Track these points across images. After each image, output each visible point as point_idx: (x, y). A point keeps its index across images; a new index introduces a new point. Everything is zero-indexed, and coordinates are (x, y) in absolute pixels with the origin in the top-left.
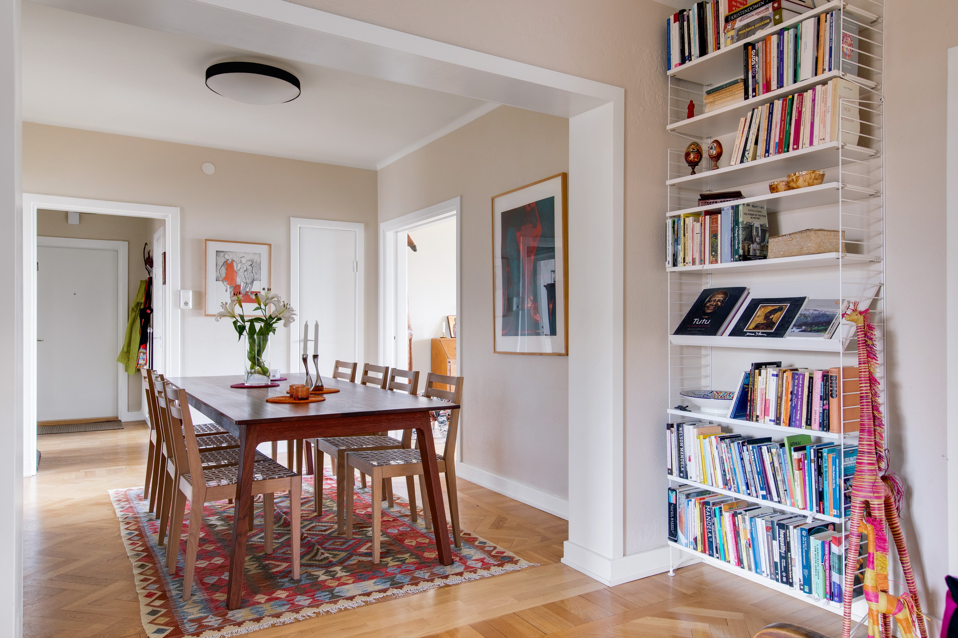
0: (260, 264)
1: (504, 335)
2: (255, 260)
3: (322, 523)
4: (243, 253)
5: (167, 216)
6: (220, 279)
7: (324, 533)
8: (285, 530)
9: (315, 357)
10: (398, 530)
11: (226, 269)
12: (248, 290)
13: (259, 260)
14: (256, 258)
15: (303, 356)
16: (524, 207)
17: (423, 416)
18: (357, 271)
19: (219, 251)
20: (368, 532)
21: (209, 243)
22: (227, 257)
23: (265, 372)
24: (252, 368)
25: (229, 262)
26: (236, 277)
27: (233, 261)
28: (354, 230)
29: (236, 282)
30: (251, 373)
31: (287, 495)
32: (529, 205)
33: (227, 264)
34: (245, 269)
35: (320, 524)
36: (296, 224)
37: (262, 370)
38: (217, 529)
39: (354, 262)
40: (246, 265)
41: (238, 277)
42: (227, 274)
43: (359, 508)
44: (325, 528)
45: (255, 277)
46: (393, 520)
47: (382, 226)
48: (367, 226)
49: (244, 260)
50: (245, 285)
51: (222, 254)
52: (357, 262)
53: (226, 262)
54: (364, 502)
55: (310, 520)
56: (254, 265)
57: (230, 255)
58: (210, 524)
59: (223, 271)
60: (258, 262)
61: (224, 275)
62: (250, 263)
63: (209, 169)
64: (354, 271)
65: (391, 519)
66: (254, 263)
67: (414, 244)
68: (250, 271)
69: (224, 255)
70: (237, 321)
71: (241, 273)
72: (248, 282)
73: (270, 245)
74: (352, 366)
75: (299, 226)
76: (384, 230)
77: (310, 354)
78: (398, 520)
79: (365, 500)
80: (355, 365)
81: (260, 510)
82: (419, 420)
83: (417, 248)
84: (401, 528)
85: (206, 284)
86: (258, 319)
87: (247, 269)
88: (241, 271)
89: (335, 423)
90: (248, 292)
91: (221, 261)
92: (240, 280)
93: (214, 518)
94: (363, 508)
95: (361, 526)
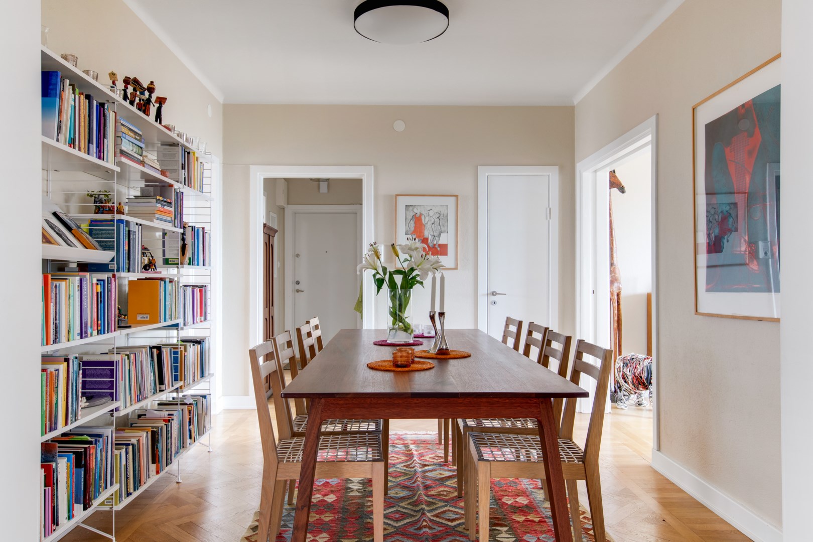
0: (447, 216)
1: (708, 290)
2: (442, 213)
3: (456, 507)
4: (431, 206)
5: (363, 175)
6: (409, 233)
7: (450, 523)
8: (412, 510)
9: (442, 314)
10: (538, 539)
11: (415, 223)
12: (435, 243)
13: (446, 212)
14: (443, 210)
15: (430, 313)
16: (737, 110)
17: (542, 403)
18: (550, 218)
19: (408, 206)
20: (500, 534)
21: (399, 198)
22: (415, 211)
23: (406, 329)
24: (394, 324)
25: (418, 216)
26: (424, 230)
27: (421, 214)
28: (547, 174)
29: (424, 236)
30: (393, 329)
31: (442, 463)
32: (743, 106)
33: (416, 217)
34: (433, 222)
35: (453, 509)
36: (484, 173)
37: (405, 326)
38: (351, 494)
39: (547, 209)
40: (434, 217)
41: (426, 230)
42: (415, 227)
43: (510, 494)
44: (457, 516)
45: (443, 230)
46: (540, 521)
47: (579, 166)
48: (562, 169)
49: (431, 213)
50: (432, 238)
51: (411, 208)
52: (550, 209)
53: (415, 215)
54: (518, 487)
55: (447, 501)
56: (441, 218)
57: (419, 208)
58: (348, 487)
59: (412, 224)
60: (445, 213)
61: (413, 229)
62: (437, 215)
63: (400, 126)
64: (547, 219)
65: (537, 520)
66: (441, 216)
67: (621, 184)
68: (438, 223)
69: (413, 209)
70: (378, 273)
71: (428, 226)
72: (436, 234)
73: (457, 196)
74: (517, 324)
75: (487, 174)
76: (580, 171)
77: (437, 310)
78: (545, 522)
79: (521, 485)
80: (520, 323)
81: (405, 478)
82: (535, 406)
83: (626, 189)
84: (544, 536)
85: (396, 238)
86: (398, 272)
87: (434, 221)
88: (429, 224)
89: (418, 402)
90: (435, 245)
91: (411, 214)
92: (427, 233)
93: (357, 480)
94: (512, 496)
95: (496, 522)
